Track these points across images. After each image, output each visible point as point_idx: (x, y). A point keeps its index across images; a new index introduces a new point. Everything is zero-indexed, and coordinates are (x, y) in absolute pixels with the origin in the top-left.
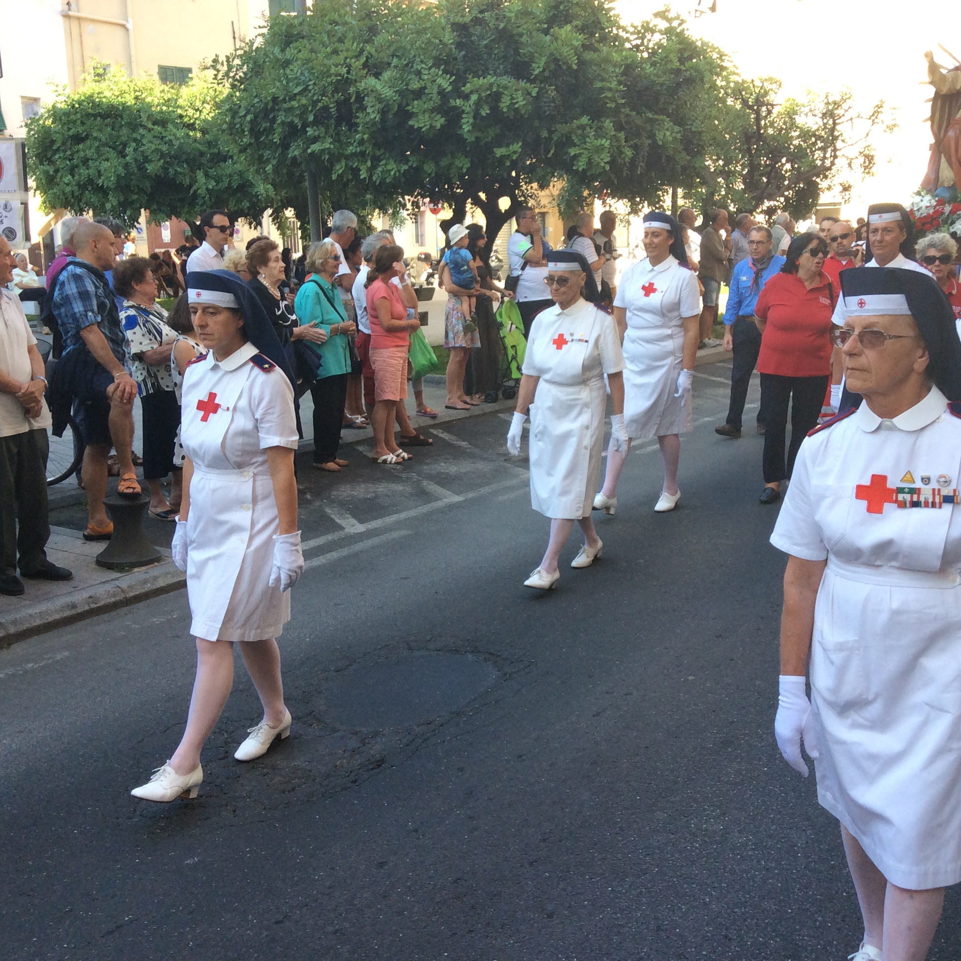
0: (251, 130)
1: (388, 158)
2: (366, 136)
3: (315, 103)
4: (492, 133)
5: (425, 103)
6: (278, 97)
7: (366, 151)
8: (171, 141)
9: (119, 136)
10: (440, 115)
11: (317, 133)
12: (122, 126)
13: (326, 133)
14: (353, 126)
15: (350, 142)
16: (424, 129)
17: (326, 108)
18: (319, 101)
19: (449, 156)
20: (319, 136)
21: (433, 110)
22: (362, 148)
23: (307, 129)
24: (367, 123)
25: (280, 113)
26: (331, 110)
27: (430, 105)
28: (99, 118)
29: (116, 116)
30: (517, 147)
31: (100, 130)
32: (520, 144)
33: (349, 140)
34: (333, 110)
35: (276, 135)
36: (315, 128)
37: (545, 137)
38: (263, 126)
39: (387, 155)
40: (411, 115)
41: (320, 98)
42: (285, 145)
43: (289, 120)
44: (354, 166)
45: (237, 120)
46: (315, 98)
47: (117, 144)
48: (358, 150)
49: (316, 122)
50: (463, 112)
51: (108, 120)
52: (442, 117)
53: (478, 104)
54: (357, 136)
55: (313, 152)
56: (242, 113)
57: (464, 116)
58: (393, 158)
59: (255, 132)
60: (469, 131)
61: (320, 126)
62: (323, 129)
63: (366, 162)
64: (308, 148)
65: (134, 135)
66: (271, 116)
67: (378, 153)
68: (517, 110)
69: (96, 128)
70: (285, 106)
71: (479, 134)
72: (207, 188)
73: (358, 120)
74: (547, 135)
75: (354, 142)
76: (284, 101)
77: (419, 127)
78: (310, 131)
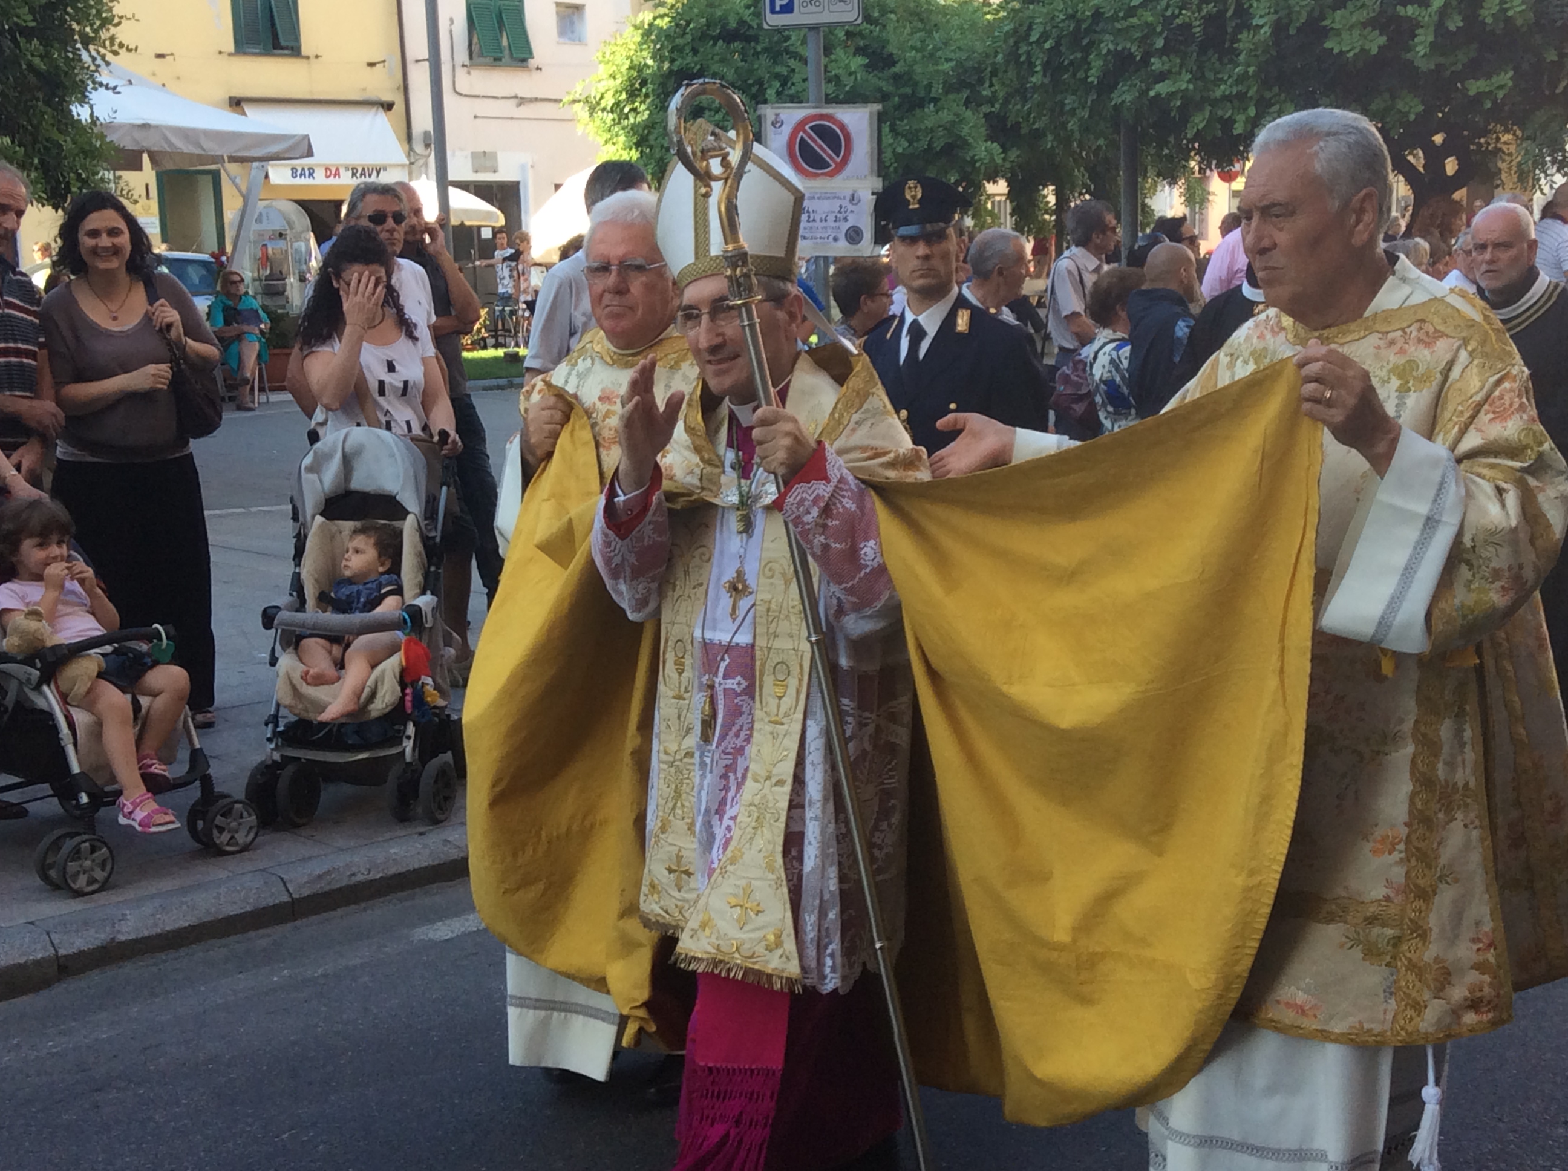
0: (1046, 66)
1: (1285, 101)
2: (1251, 70)
3: (1167, 21)
4: (1462, 57)
5: (1351, 13)
6: (1103, 13)
7: (1246, 93)
8: (837, 77)
9: (751, 71)
10: (1377, 32)
11: (1166, 67)
12: (756, 54)
13: (1181, 67)
14: (1229, 54)
15: (1221, 79)
16: (1351, 54)
17: (1188, 26)
18: (1174, 16)
19: (1387, 96)
20: (1169, 72)
21: (1364, 25)
22: (1240, 88)
23: (1153, 60)
24: (1256, 49)
25: (1108, 37)
26: (1194, 30)
27: (1363, 15)
28: (720, 42)
29: (748, 39)
30: (1506, 78)
31: (723, 61)
32: (1511, 73)
33: (1220, 76)
34: (1198, 29)
35: (1092, 71)
36: (1164, 58)
37: (1552, 62)
38: (1072, 57)
39: (1283, 96)
40: (1326, 32)
41: (1177, 12)
42: (1107, 86)
43: (1119, 48)
44: (1227, 116)
45: (1023, 49)
46: (1169, 13)
47: (750, 82)
48: (1234, 92)
49: (1165, 51)
50: (1419, 25)
51: (736, 44)
52: (1381, 34)
53: (1443, 13)
54: (1237, 70)
55: (1158, 95)
56: (1034, 38)
57: (1419, 31)
58: (1292, 101)
59: (1053, 67)
60: (1423, 56)
61: (1172, 56)
62: (1178, 61)
63: (1246, 109)
64: (1148, 89)
65: (778, 69)
66: (1085, 42)
67: (1268, 95)
68: (1509, 20)
69: (717, 58)
70: (1118, 25)
71: (1442, 60)
72: (894, 151)
73: (1241, 45)
74: (1555, 58)
75: (1230, 77)
76: (1115, 18)
77: (1341, 53)
78: (1156, 64)
